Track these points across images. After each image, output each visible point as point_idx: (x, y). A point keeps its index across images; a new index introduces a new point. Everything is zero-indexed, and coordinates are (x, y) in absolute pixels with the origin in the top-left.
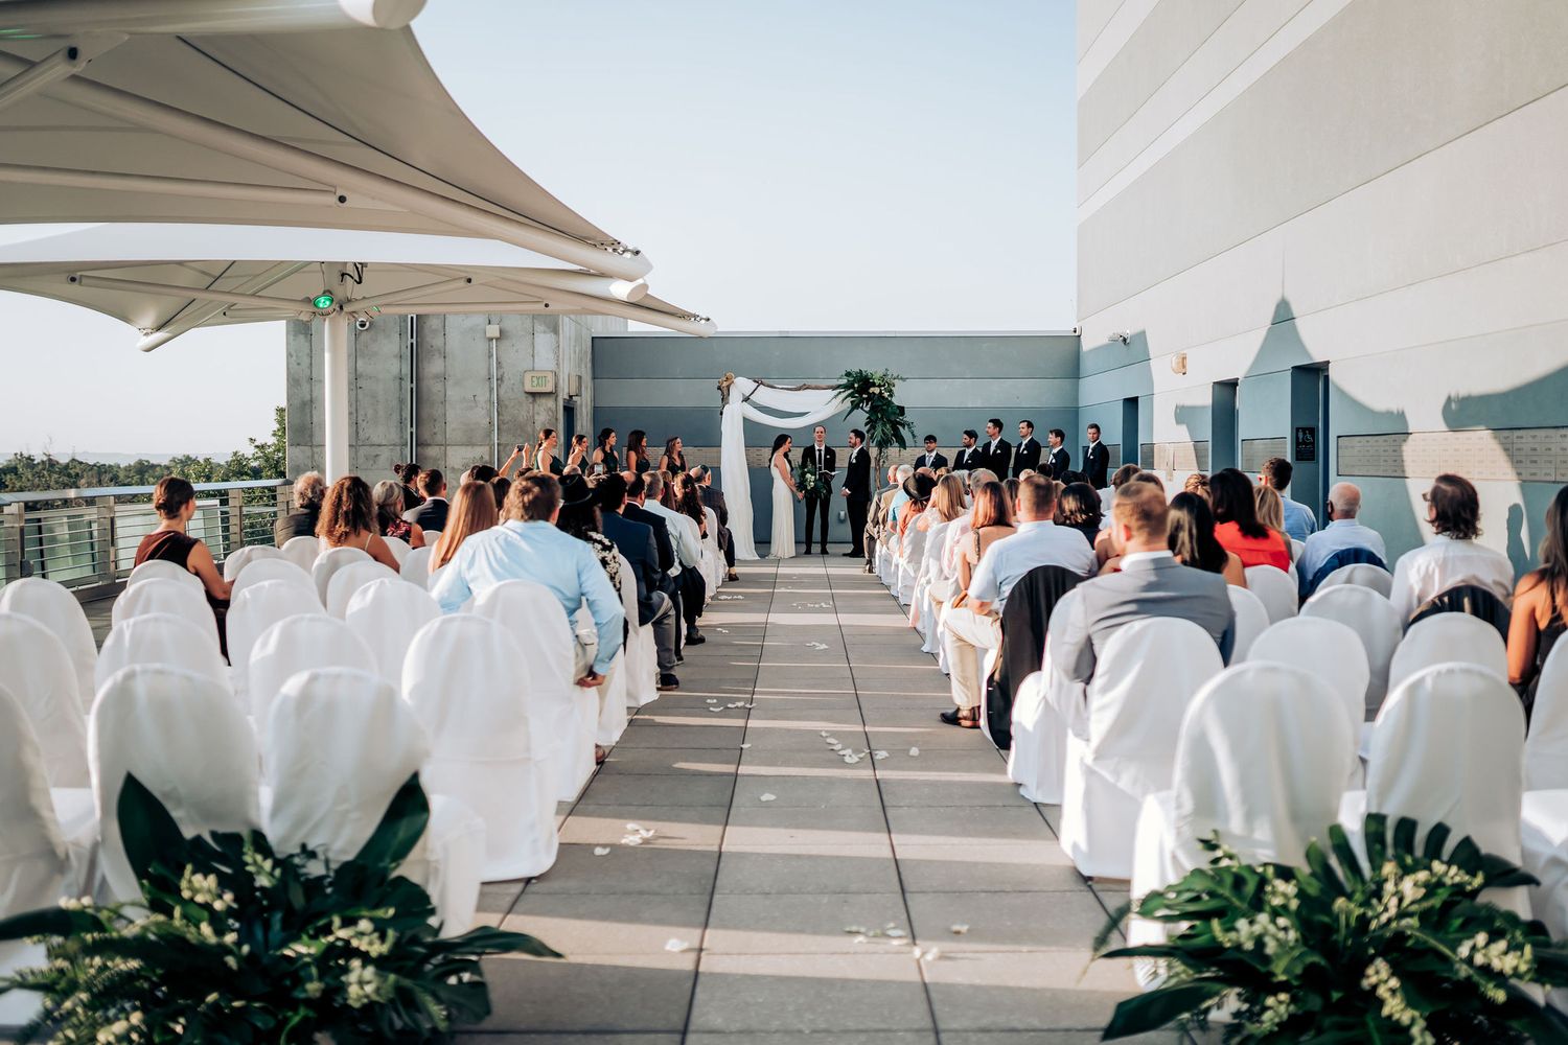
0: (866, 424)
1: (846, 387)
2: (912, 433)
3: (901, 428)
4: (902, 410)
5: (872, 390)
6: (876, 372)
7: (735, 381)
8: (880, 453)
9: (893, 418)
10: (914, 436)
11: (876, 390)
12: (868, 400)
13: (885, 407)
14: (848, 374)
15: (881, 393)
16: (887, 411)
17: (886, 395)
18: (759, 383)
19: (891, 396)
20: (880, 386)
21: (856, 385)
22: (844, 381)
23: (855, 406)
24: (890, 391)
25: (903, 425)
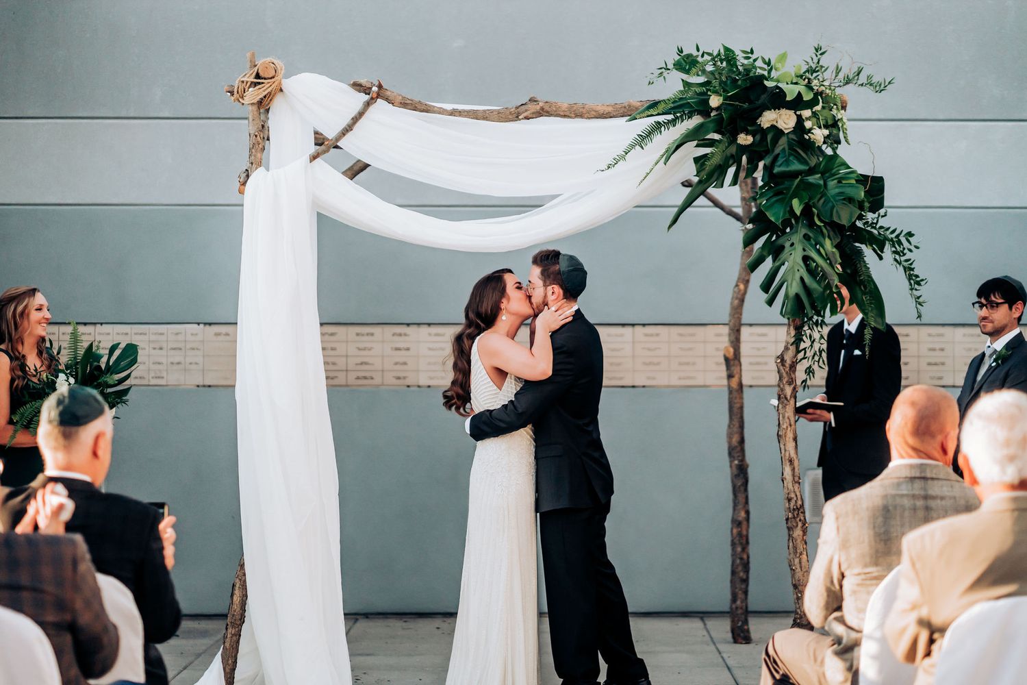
0: (749, 241)
1: (679, 108)
2: (909, 269)
3: (868, 253)
4: (874, 188)
5: (768, 119)
6: (783, 57)
7: (289, 84)
8: (798, 339)
9: (844, 216)
10: (914, 280)
11: (785, 120)
12: (755, 154)
13: (814, 179)
14: (686, 63)
15: (800, 126)
16: (821, 190)
17: (819, 135)
18: (374, 93)
19: (834, 140)
20: (797, 104)
21: (715, 101)
22: (672, 86)
23: (709, 174)
24: (834, 125)
25: (879, 244)
